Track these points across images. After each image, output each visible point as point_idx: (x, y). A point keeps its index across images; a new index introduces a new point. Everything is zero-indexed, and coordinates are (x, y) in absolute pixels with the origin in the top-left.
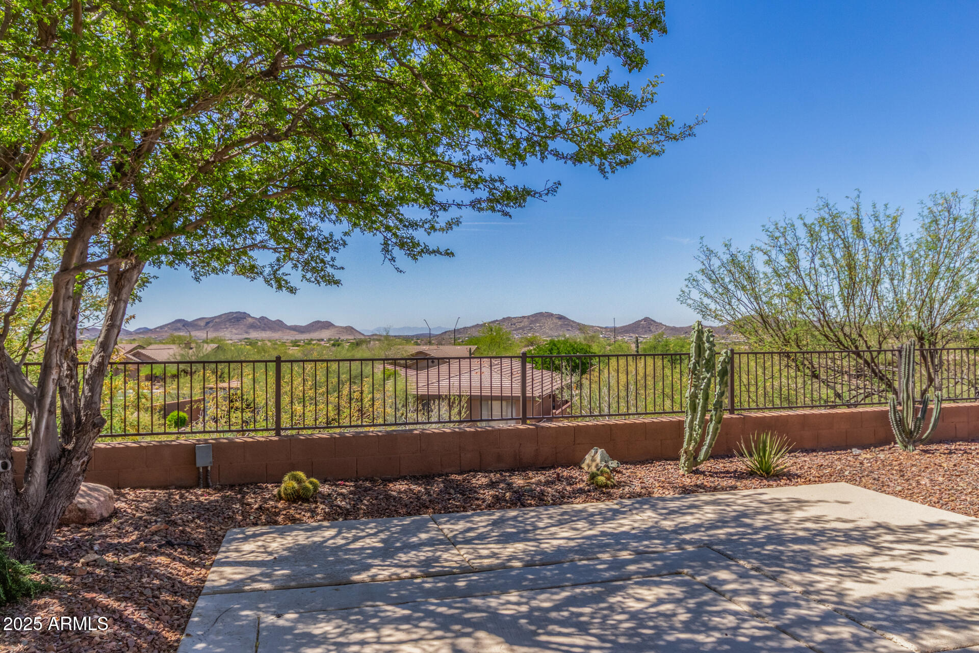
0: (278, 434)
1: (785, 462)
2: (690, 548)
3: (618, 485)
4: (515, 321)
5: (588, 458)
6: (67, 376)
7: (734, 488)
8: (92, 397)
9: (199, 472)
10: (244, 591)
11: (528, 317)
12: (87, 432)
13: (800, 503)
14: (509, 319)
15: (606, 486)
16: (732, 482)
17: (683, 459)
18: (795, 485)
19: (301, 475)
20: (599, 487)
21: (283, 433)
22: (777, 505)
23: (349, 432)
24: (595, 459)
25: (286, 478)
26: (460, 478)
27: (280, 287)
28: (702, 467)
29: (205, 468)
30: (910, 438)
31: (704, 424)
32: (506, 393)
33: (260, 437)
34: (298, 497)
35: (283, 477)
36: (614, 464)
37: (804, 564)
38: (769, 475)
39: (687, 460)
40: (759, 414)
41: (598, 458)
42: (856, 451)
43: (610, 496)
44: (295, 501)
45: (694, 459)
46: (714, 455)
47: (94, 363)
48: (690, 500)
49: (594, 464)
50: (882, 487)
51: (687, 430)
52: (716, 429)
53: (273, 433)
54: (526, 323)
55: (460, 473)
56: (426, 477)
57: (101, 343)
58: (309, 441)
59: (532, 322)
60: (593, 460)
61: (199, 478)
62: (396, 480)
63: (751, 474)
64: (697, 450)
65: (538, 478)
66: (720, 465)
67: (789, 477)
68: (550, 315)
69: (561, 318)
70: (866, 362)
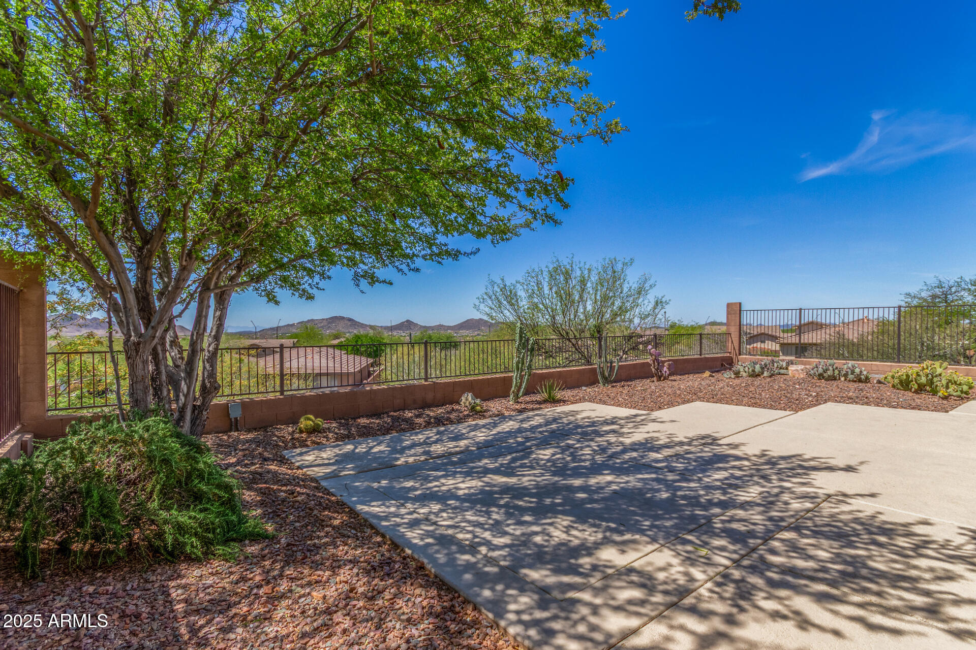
0: (282, 394)
1: (559, 395)
2: (546, 434)
3: (486, 411)
4: (317, 322)
5: (463, 399)
6: (179, 358)
7: (541, 408)
8: (212, 370)
9: (231, 422)
10: (341, 476)
11: (327, 319)
12: (211, 393)
13: (577, 412)
14: (312, 320)
15: (481, 412)
16: (538, 406)
17: (511, 396)
18: (567, 405)
19: (312, 417)
20: (477, 413)
21: (285, 393)
22: (567, 414)
23: (327, 391)
24: (468, 399)
25: (302, 420)
26: (395, 414)
27: (270, 300)
28: (520, 400)
29: (236, 419)
30: (607, 381)
31: (522, 377)
32: (331, 371)
33: (271, 396)
34: (315, 430)
35: (299, 419)
36: (478, 401)
37: (598, 434)
38: (554, 401)
39: (514, 396)
40: (540, 372)
41: (470, 399)
42: (584, 388)
43: (484, 417)
44: (311, 433)
45: (517, 396)
46: (526, 393)
47: (211, 349)
48: (525, 415)
49: (468, 402)
50: (605, 403)
51: (514, 380)
52: (528, 379)
53: (278, 394)
54: (325, 323)
55: (395, 411)
56: (377, 415)
57: (214, 336)
58: (303, 397)
59: (329, 323)
60: (467, 400)
61: (231, 425)
62: (359, 418)
63: (545, 401)
64: (519, 391)
65: (440, 411)
66: (528, 398)
67: (563, 402)
68: (342, 318)
69: (350, 320)
70: (573, 344)
